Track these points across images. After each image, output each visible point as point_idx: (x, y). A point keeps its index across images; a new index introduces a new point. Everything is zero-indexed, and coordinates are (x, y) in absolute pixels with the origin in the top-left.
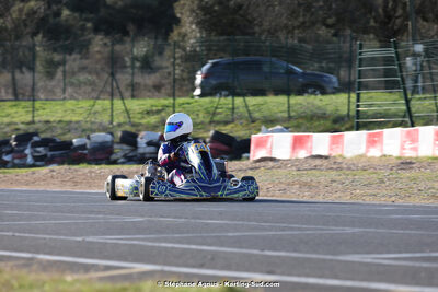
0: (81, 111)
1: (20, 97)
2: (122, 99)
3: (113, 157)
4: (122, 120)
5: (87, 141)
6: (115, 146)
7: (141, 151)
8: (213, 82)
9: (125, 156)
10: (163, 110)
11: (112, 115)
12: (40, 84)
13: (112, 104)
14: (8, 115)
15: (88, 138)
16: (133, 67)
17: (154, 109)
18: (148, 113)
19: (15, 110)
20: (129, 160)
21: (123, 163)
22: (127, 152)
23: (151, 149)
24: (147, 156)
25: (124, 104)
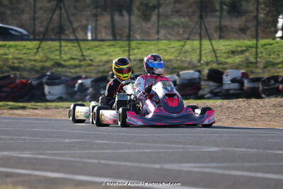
0: (172, 50)
1: (118, 37)
2: (210, 40)
3: (201, 92)
4: (209, 59)
5: (176, 77)
6: (203, 83)
7: (226, 87)
9: (211, 92)
10: (247, 50)
11: (200, 55)
12: (136, 26)
13: (201, 45)
14: (106, 54)
15: (178, 75)
16: (221, 10)
17: (240, 49)
18: (233, 52)
19: (112, 49)
20: (215, 95)
21: (209, 98)
22: (213, 88)
23: (236, 86)
24: (232, 92)
25: (212, 44)
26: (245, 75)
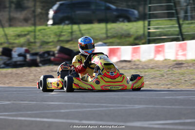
4: (3, 41)
7: (14, 60)
8: (60, 15)
9: (5, 64)
10: (28, 34)
17: (23, 33)
18: (19, 36)
20: (7, 65)
21: (3, 68)
22: (5, 61)
23: (21, 58)
24: (19, 63)
25: (4, 31)
26: (27, 51)
